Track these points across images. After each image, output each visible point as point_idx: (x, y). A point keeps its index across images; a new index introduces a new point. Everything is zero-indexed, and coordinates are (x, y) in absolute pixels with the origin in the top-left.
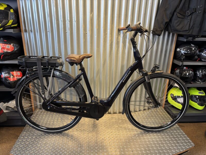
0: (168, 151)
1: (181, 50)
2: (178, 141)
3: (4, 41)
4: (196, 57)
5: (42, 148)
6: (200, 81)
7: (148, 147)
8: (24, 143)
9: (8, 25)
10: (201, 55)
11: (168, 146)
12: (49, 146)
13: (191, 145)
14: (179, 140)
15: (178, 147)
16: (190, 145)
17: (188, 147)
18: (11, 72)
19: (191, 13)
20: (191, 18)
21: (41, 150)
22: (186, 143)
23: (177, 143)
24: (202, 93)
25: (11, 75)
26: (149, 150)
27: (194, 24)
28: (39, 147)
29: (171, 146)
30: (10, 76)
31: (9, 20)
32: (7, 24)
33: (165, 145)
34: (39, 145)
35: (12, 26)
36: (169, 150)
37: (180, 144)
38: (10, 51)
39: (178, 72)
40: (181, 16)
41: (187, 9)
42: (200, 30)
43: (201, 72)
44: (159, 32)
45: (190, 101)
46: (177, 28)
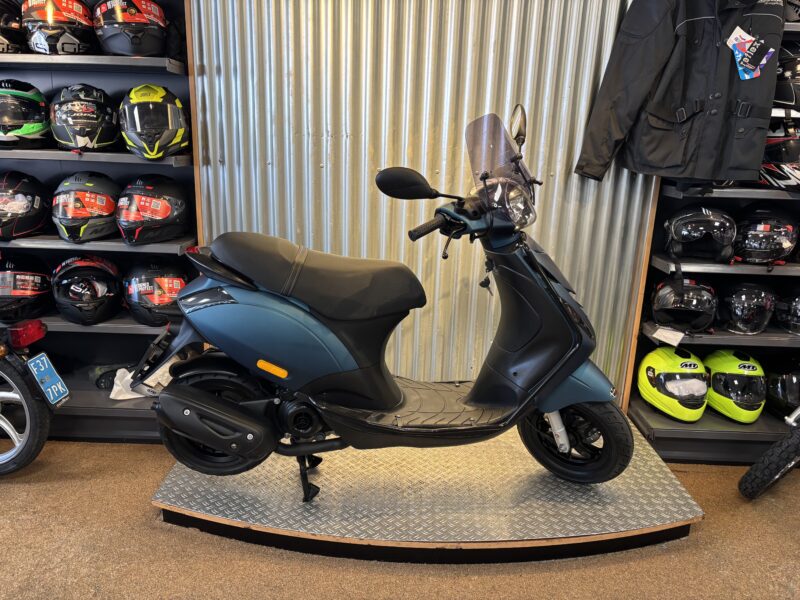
2: (653, 500)
3: (147, 187)
4: (727, 250)
6: (741, 327)
9: (173, 142)
13: (693, 512)
15: (650, 514)
16: (690, 512)
17: (681, 518)
18: (156, 279)
19: (689, 115)
20: (691, 128)
23: (647, 504)
27: (699, 147)
29: (626, 511)
30: (154, 290)
37: (658, 507)
38: (160, 218)
39: (667, 294)
40: (660, 124)
41: (679, 102)
42: (718, 165)
43: (746, 299)
44: (595, 170)
45: (711, 392)
46: (650, 158)
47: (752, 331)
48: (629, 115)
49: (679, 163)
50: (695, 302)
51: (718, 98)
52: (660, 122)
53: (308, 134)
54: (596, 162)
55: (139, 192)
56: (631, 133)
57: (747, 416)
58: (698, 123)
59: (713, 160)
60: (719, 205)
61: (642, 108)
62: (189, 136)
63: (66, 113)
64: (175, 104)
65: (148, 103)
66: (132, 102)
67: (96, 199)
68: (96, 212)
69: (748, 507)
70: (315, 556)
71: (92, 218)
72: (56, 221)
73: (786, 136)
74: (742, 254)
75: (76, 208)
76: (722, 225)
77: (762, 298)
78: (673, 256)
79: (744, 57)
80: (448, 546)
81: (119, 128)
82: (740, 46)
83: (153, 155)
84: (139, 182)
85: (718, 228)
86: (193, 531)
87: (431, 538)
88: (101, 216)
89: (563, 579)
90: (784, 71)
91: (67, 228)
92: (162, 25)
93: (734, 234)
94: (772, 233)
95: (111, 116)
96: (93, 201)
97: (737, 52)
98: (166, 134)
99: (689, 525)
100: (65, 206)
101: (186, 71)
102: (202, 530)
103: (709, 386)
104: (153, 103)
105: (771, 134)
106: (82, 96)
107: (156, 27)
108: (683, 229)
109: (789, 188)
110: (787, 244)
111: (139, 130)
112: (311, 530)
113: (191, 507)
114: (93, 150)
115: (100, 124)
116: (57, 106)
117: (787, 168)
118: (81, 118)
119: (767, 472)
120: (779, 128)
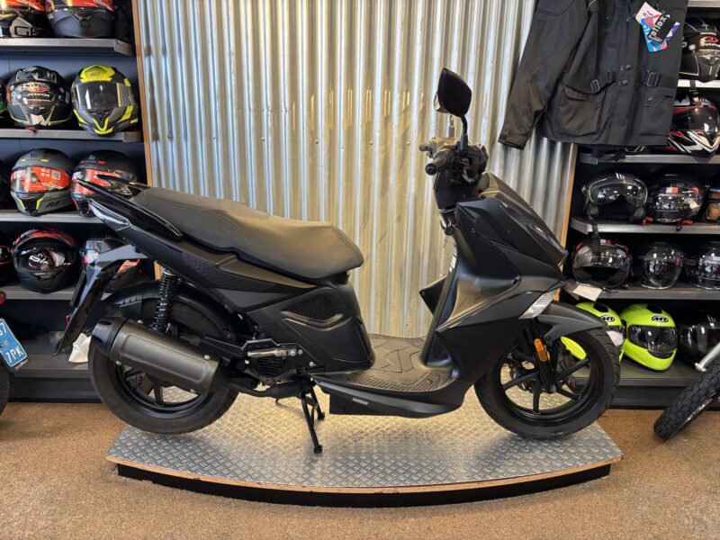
3: (100, 162)
6: (653, 282)
9: (123, 119)
13: (613, 453)
16: (610, 453)
19: (603, 86)
20: (604, 98)
22: (598, 447)
27: (612, 115)
39: (585, 254)
40: (575, 95)
41: (593, 75)
42: (629, 133)
43: (658, 256)
44: (517, 140)
45: (628, 343)
46: (568, 127)
47: (663, 286)
48: (547, 87)
49: (594, 131)
50: (611, 260)
51: (629, 69)
52: (576, 93)
53: (250, 109)
54: (517, 131)
55: (91, 167)
56: (550, 104)
57: (661, 364)
58: (610, 93)
59: (624, 128)
60: (630, 170)
61: (559, 81)
62: (138, 113)
63: (21, 93)
64: (124, 83)
65: (97, 83)
66: (83, 81)
67: (51, 174)
68: (52, 186)
69: (664, 447)
70: (262, 504)
71: (48, 191)
72: (14, 195)
73: (691, 105)
74: (653, 215)
75: (32, 182)
76: (635, 188)
77: (672, 256)
78: (591, 218)
79: (652, 30)
80: (386, 491)
81: (71, 106)
82: (648, 20)
83: (103, 131)
84: (92, 158)
85: (631, 191)
86: (147, 484)
87: (370, 483)
88: (56, 190)
89: (494, 519)
90: (689, 44)
91: (24, 202)
92: (110, 9)
93: (644, 197)
94: (680, 195)
95: (64, 95)
96: (48, 175)
97: (645, 27)
98: (115, 111)
99: (609, 465)
100: (23, 180)
101: (133, 53)
102: (154, 483)
103: (625, 337)
104: (104, 83)
105: (677, 103)
106: (36, 77)
107: (104, 11)
108: (598, 192)
109: (695, 153)
110: (694, 205)
111: (89, 107)
112: (257, 479)
113: (143, 461)
114: (47, 127)
115: (52, 104)
116: (12, 87)
117: (692, 135)
118: (35, 97)
119: (680, 415)
120: (685, 98)
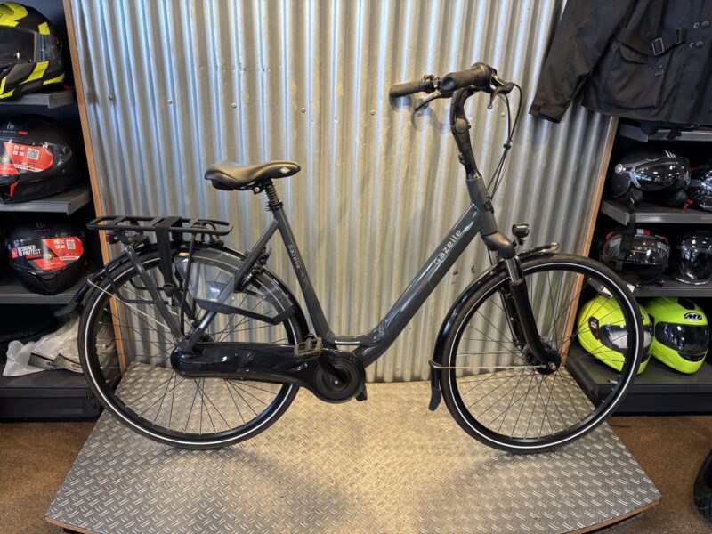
0: (573, 513)
1: (629, 169)
2: (607, 481)
3: (20, 132)
4: (682, 195)
5: (154, 501)
6: (690, 276)
7: (506, 499)
8: (91, 481)
9: (30, 79)
10: (699, 188)
11: (573, 496)
12: (176, 491)
13: (650, 494)
14: (611, 476)
15: (607, 501)
16: (647, 495)
17: (639, 503)
18: (44, 241)
19: (667, 47)
20: (669, 63)
21: (150, 507)
22: (633, 487)
23: (602, 487)
24: (695, 316)
25: (45, 249)
26: (510, 510)
27: (677, 86)
28: (144, 495)
29: (581, 498)
30: (42, 253)
31: (35, 61)
32: (27, 77)
33: (561, 492)
34: (143, 490)
35: (46, 83)
36: (574, 509)
37: (613, 491)
38: (40, 170)
39: (618, 245)
40: (632, 56)
41: (656, 30)
42: (697, 109)
44: (552, 112)
45: (656, 343)
46: (619, 97)
49: (655, 104)
51: (706, 27)
53: (216, 67)
54: (554, 101)
55: (10, 138)
56: (597, 69)
57: (689, 366)
58: (677, 58)
59: (693, 102)
61: (613, 37)
84: (10, 126)
103: (652, 335)
113: (91, 526)
